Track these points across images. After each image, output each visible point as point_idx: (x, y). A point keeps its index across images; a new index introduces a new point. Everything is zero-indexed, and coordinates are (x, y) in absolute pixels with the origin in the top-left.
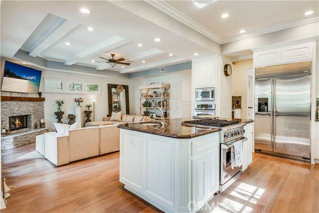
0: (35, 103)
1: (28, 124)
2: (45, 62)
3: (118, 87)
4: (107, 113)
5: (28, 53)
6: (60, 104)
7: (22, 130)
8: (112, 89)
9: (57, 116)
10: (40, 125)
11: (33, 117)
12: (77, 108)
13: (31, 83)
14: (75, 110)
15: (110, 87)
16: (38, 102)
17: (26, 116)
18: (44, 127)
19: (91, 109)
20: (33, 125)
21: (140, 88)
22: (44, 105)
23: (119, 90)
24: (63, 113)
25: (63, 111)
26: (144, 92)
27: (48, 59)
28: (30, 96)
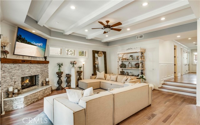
0: (42, 65)
1: (37, 82)
2: (50, 31)
3: (99, 52)
4: (92, 72)
5: (37, 22)
6: (60, 65)
7: (32, 88)
8: (96, 54)
9: (58, 76)
10: (46, 83)
11: (40, 77)
12: (72, 69)
13: (39, 48)
14: (71, 70)
15: (95, 52)
16: (44, 65)
17: (35, 76)
18: (48, 85)
19: (82, 69)
20: (40, 83)
21: (118, 53)
22: (49, 67)
23: (101, 54)
24: (62, 73)
25: (62, 71)
26: (121, 56)
27: (52, 30)
28: (38, 59)
